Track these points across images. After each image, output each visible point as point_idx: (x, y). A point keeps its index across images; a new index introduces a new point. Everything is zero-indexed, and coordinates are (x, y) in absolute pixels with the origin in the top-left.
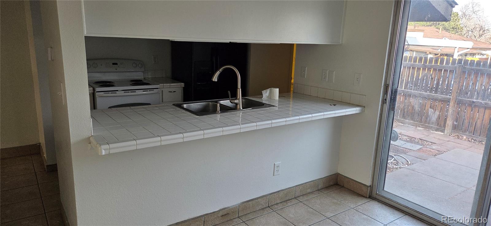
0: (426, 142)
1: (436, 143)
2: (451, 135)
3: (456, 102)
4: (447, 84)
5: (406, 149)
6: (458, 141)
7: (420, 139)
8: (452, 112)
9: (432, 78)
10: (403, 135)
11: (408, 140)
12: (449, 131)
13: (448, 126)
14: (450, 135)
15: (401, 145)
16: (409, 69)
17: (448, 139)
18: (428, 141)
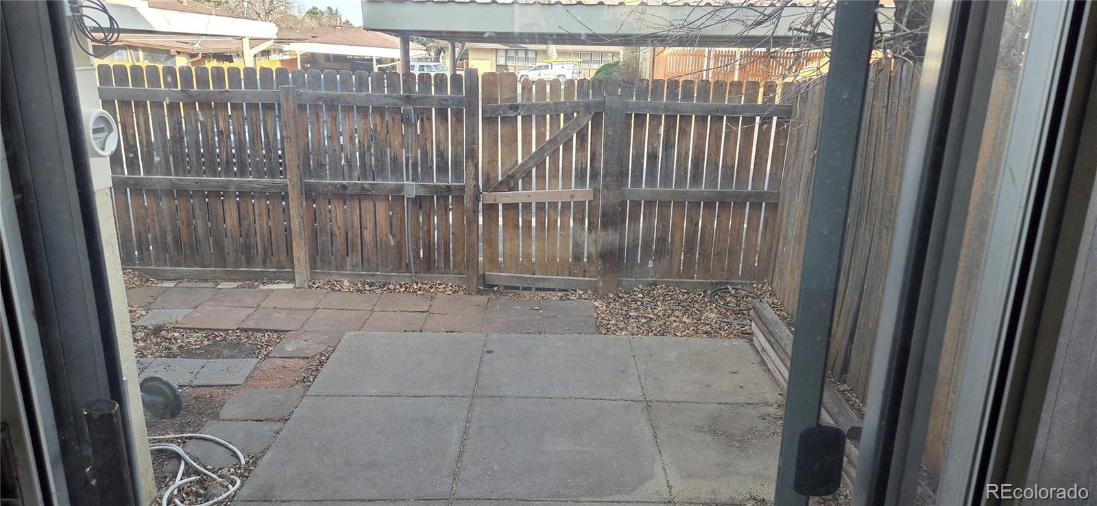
0: (260, 334)
1: (288, 331)
2: (314, 283)
3: (302, 194)
4: (268, 144)
5: (212, 386)
6: (334, 297)
7: (243, 330)
8: (299, 222)
9: (220, 133)
10: (184, 329)
11: (206, 343)
12: (305, 274)
13: (299, 263)
14: (310, 287)
15: (191, 377)
16: (141, 109)
17: (310, 304)
18: (267, 331)
